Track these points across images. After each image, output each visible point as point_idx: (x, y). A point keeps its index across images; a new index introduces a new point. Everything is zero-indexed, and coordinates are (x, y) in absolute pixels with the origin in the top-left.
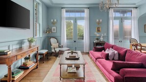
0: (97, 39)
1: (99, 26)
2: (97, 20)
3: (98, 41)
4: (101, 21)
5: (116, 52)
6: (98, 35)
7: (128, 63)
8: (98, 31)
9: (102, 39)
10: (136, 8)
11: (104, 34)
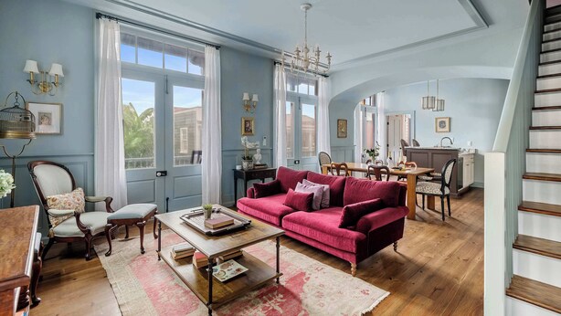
0: (249, 159)
1: (249, 116)
2: (246, 97)
3: (251, 165)
4: (255, 98)
5: (327, 187)
6: (249, 145)
7: (365, 205)
8: (248, 131)
9: (258, 157)
10: (326, 76)
11: (262, 143)
